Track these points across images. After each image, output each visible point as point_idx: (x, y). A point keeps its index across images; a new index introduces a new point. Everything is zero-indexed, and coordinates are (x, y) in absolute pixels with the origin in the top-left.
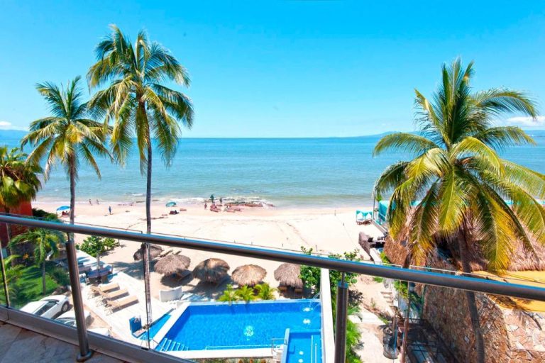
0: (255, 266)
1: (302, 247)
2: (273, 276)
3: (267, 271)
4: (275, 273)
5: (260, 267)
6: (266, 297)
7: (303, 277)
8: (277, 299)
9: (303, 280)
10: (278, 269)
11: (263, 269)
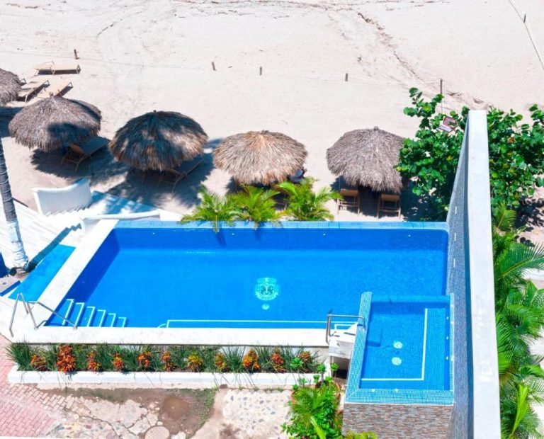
0: (274, 134)
1: (413, 91)
2: (325, 162)
3: (307, 149)
4: (329, 156)
5: (288, 139)
6: (308, 212)
7: (405, 168)
8: (337, 219)
9: (406, 176)
10: (336, 146)
11: (296, 144)
